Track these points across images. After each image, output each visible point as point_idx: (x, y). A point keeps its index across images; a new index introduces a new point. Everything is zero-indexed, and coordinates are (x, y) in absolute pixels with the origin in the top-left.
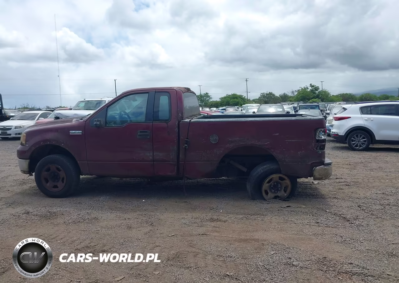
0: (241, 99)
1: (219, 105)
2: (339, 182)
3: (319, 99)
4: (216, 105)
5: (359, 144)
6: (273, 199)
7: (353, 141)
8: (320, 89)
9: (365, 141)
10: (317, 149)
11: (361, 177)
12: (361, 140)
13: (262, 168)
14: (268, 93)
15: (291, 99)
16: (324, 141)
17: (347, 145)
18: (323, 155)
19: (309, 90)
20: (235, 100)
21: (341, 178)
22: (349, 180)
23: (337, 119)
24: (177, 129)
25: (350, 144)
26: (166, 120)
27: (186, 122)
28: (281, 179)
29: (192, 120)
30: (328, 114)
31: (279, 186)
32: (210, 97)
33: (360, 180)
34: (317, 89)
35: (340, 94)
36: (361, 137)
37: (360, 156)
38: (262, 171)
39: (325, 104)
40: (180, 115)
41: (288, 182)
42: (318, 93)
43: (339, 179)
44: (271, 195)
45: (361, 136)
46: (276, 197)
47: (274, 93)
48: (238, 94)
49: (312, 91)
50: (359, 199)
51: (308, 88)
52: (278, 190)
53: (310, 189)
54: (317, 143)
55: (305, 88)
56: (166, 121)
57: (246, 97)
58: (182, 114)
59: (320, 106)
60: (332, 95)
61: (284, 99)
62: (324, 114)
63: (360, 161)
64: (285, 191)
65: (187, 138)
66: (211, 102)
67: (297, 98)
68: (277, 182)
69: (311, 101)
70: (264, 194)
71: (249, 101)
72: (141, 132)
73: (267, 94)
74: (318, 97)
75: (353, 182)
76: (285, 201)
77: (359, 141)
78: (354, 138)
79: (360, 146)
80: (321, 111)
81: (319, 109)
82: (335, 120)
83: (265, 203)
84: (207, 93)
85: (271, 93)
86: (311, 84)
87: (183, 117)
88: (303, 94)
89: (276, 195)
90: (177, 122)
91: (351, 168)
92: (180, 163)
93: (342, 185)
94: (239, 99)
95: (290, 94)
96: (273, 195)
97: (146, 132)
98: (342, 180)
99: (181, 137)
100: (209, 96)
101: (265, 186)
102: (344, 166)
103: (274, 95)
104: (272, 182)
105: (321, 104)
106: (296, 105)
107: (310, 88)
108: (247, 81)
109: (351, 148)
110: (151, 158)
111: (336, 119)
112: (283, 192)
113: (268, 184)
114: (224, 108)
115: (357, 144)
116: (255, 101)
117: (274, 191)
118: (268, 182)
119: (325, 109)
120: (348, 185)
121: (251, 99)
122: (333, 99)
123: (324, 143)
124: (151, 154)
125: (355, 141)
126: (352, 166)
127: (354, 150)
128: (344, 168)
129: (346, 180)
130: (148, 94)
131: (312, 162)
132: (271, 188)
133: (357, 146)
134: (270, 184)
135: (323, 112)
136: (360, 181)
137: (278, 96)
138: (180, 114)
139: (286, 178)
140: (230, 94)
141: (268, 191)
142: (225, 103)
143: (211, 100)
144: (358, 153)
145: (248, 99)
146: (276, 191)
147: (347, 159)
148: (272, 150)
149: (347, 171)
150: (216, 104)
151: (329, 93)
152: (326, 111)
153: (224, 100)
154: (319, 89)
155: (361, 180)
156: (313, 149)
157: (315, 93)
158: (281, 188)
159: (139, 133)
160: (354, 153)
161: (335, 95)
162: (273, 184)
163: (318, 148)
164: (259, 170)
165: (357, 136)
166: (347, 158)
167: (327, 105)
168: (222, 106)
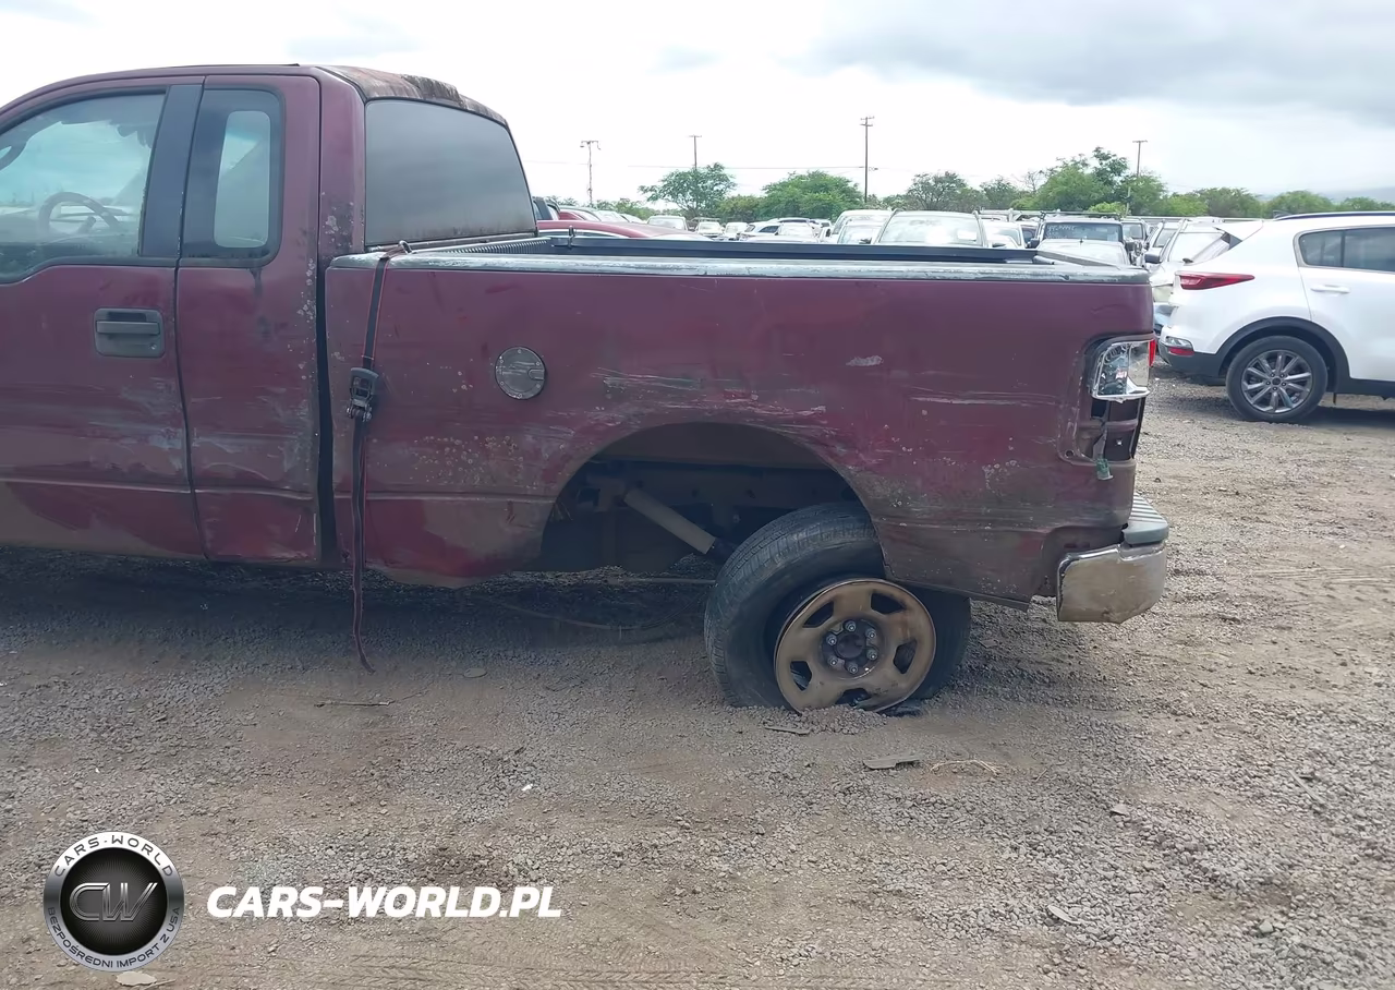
0: (843, 192)
1: (762, 211)
2: (1189, 599)
3: (1123, 203)
4: (749, 211)
5: (1275, 394)
6: (839, 702)
7: (1250, 378)
8: (1131, 171)
9: (1302, 382)
10: (1089, 453)
11: (1293, 570)
12: (1283, 379)
13: (782, 542)
14: (942, 174)
15: (1021, 201)
16: (1135, 408)
17: (1221, 393)
18: (1120, 490)
19: (1088, 171)
20: (821, 195)
21: (1201, 573)
22: (1233, 588)
23: (1192, 283)
24: (308, 309)
25: (1235, 391)
26: (251, 253)
27: (363, 266)
28: (882, 603)
29: (396, 259)
30: (1154, 260)
31: (872, 634)
32: (727, 180)
33: (1289, 590)
34: (1118, 167)
35: (1201, 192)
36: (1286, 363)
37: (1279, 450)
38: (780, 563)
39: (1143, 222)
40: (329, 228)
41: (917, 620)
42: (1122, 181)
43: (1187, 573)
44: (825, 684)
45: (1288, 359)
46: (850, 697)
47: (962, 175)
48: (833, 173)
49: (1100, 174)
50: (1292, 719)
51: (1085, 165)
52: (862, 660)
53: (1040, 632)
54: (1096, 423)
55: (1076, 163)
56: (253, 259)
57: (861, 189)
58: (344, 220)
59: (1126, 229)
60: (1170, 194)
61: (999, 198)
62: (1138, 259)
63: (1280, 472)
64: (902, 666)
65: (367, 364)
66: (733, 198)
67: (1044, 198)
68: (863, 622)
69: (1092, 210)
70: (786, 680)
71: (870, 202)
72: (113, 317)
73: (938, 180)
74: (1119, 196)
75: (1256, 598)
76: (901, 715)
77: (1276, 382)
78: (1256, 366)
79: (1281, 403)
80: (1129, 247)
81: (1121, 240)
82: (1185, 287)
83: (789, 727)
84: (717, 166)
85: (951, 178)
86: (1097, 150)
87: (349, 239)
88: (1066, 184)
89: (853, 683)
90: (313, 266)
91: (1245, 514)
92: (336, 497)
93: (1202, 616)
94: (835, 192)
95: (1021, 185)
96: (838, 686)
97: (141, 317)
98: (1204, 586)
99: (335, 355)
100: (723, 179)
101: (797, 639)
102: (1213, 502)
103: (961, 184)
104: (831, 620)
105: (1129, 222)
106: (1033, 223)
107: (1095, 163)
108: (866, 125)
109: (1239, 410)
110: (178, 464)
111: (1187, 282)
112: (889, 669)
113: (810, 633)
114: (774, 222)
115: (1269, 394)
116: (891, 203)
117: (845, 666)
118: (812, 621)
119: (1143, 243)
120: (1234, 619)
121: (880, 196)
122: (1173, 209)
123: (1136, 421)
124: (179, 444)
125: (1259, 380)
126: (1248, 502)
127: (1250, 416)
128: (1209, 511)
129: (1220, 585)
130: (160, 99)
131: (1058, 525)
132: (824, 649)
133: (1265, 401)
134: (821, 628)
135: (1133, 253)
136: (1290, 596)
137: (979, 189)
138: (331, 221)
139: (909, 600)
140: (804, 172)
141: (812, 665)
142: (782, 205)
143: (731, 193)
144: (1269, 430)
145: (870, 193)
146: (853, 667)
147: (1224, 463)
148: (840, 450)
149: (1223, 531)
150: (747, 208)
151: (1160, 188)
152: (1147, 248)
153: (780, 193)
154: (1125, 167)
155: (1291, 585)
156: (1069, 453)
157: (1111, 183)
158: (881, 649)
159: (103, 326)
160: (1253, 434)
161: (1182, 192)
162: (837, 628)
163: (1099, 448)
164: (765, 555)
165: (1272, 359)
166: (1223, 458)
167: (1152, 229)
168: (768, 215)
